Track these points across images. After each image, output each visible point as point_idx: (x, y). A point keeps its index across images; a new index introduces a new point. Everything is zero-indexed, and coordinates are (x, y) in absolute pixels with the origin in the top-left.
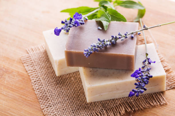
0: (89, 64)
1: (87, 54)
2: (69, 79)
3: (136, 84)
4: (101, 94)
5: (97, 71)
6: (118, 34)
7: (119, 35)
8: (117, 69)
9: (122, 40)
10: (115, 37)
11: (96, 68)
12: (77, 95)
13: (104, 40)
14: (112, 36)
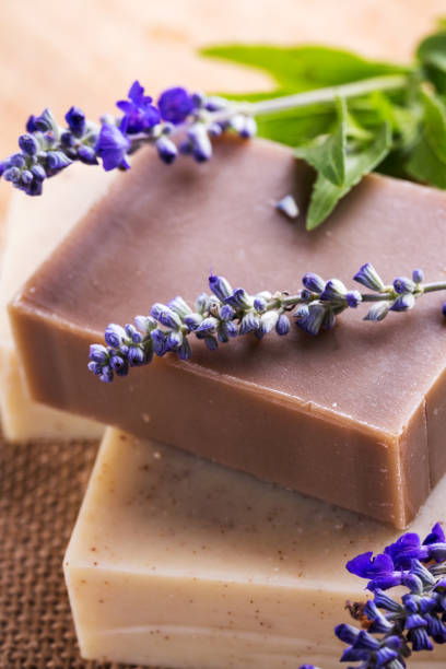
0: (147, 419)
1: (104, 361)
2: (65, 472)
3: (342, 633)
4: (167, 629)
5: (187, 474)
6: (358, 270)
7: (357, 279)
8: (306, 497)
9: (367, 318)
10: (322, 285)
11: (188, 454)
12: (52, 588)
13: (241, 292)
14: (305, 281)
